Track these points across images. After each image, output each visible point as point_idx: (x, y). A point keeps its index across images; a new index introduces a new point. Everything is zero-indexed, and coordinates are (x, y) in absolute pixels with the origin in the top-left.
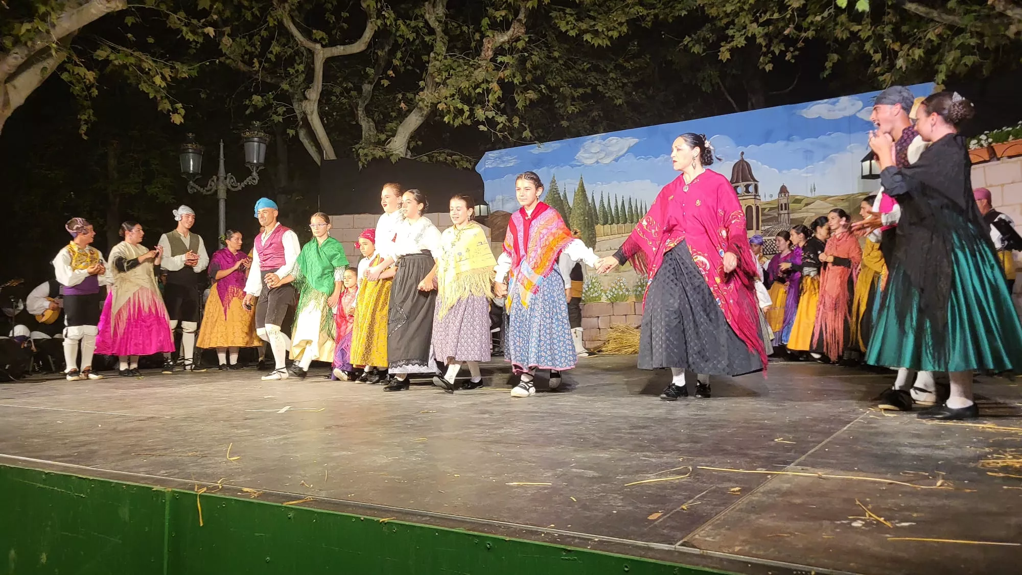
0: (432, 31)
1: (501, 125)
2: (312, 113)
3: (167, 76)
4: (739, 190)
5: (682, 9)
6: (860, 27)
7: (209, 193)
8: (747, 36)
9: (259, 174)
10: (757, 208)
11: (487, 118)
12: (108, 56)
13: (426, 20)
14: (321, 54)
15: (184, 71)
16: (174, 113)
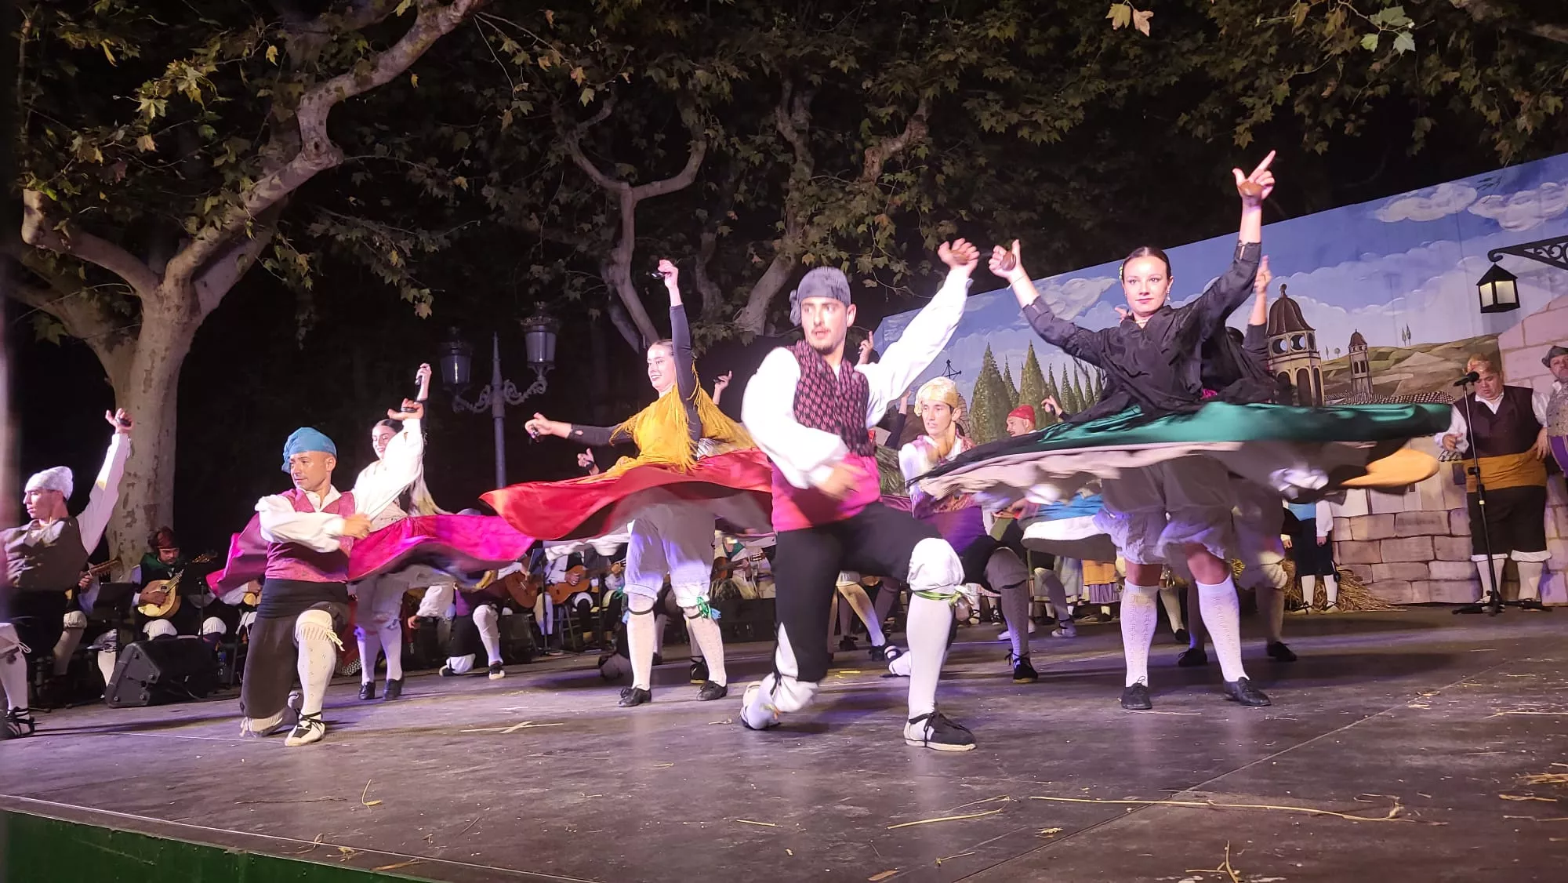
0: (789, 147)
1: (899, 277)
2: (623, 282)
3: (407, 251)
4: (1284, 346)
5: (1169, 75)
6: (1457, 74)
7: (481, 410)
8: (1275, 104)
9: (548, 377)
10: (1316, 372)
11: (876, 268)
12: (328, 230)
13: (779, 132)
14: (630, 196)
15: (432, 243)
16: (420, 301)
